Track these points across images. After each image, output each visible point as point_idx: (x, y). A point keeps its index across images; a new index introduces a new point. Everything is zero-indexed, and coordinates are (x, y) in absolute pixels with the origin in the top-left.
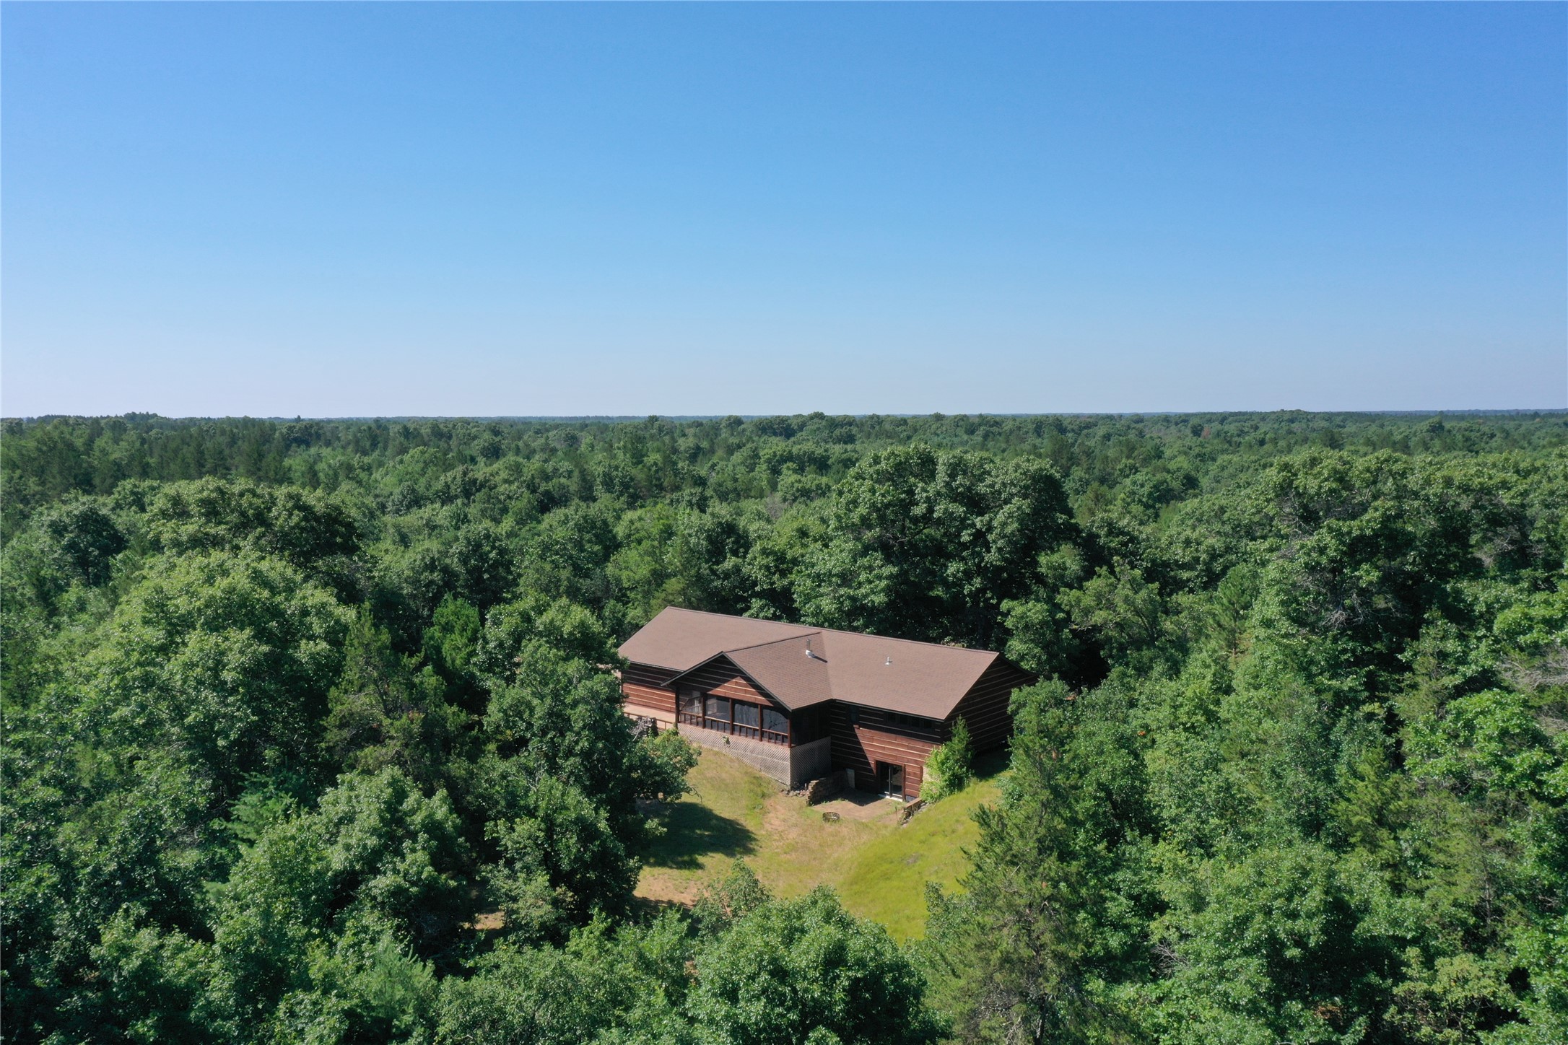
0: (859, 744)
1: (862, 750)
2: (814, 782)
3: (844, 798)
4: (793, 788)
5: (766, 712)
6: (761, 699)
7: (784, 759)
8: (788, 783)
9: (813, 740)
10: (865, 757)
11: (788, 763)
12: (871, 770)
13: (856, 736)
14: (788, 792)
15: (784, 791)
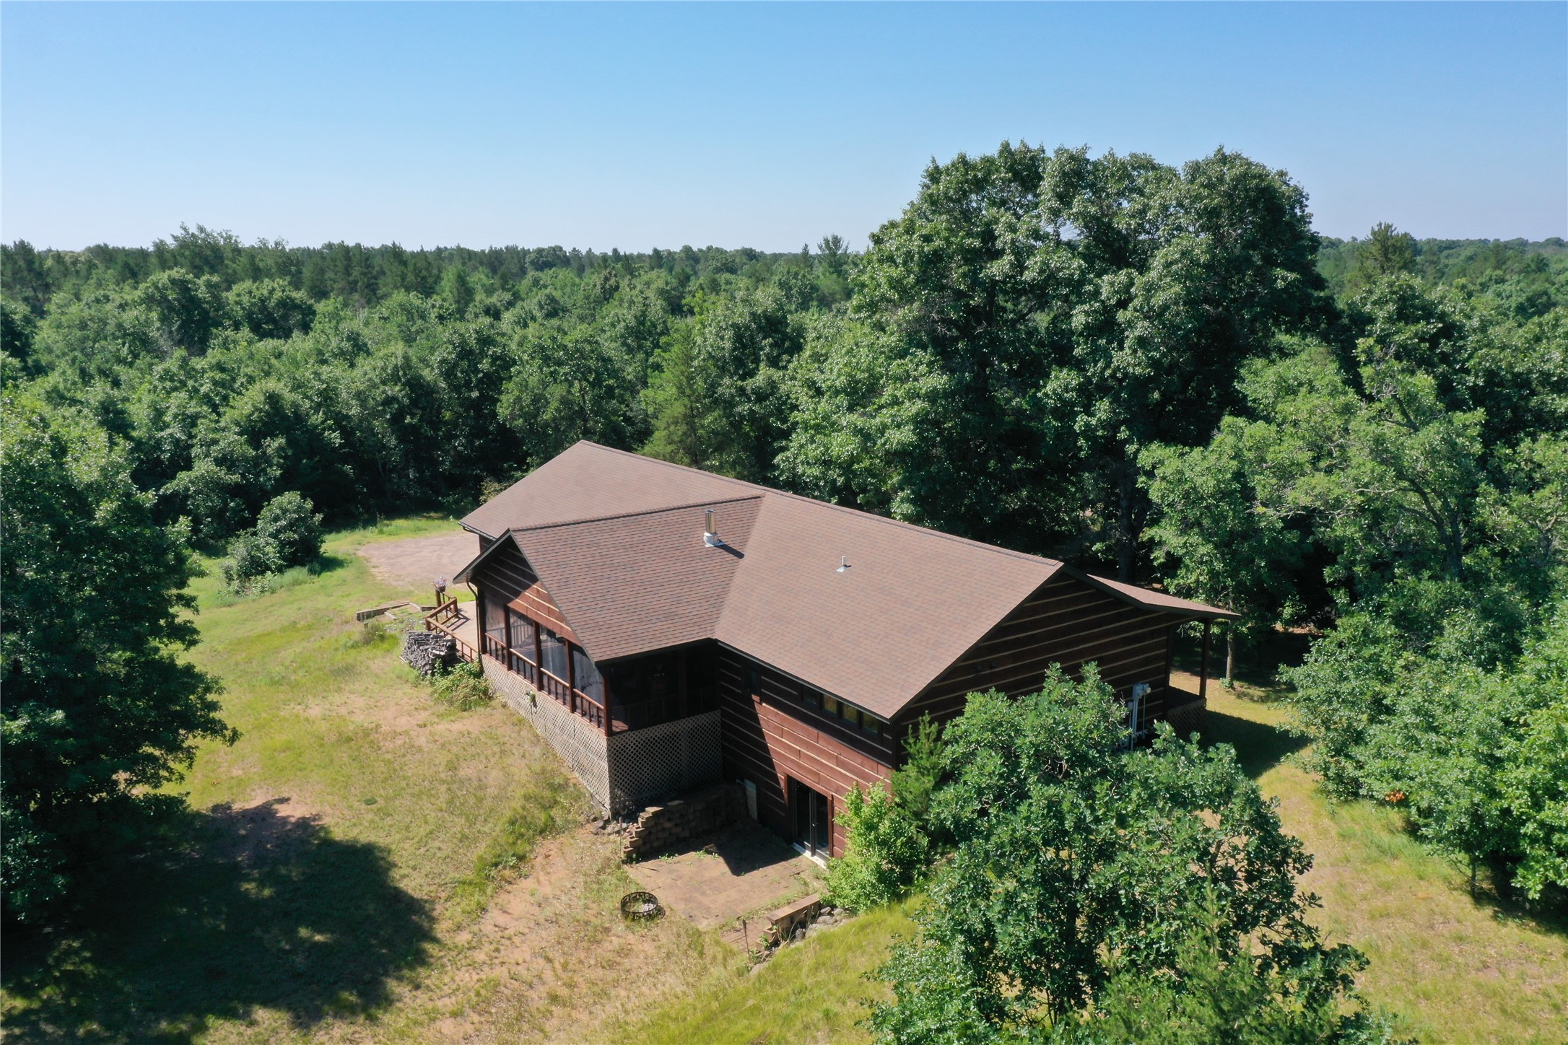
0: (761, 734)
1: (766, 748)
2: (651, 810)
4: (616, 815)
5: (576, 656)
6: (567, 630)
7: (598, 755)
8: (605, 804)
9: (673, 716)
10: (772, 764)
11: (605, 765)
12: (779, 793)
13: (755, 718)
14: (601, 824)
15: (595, 819)
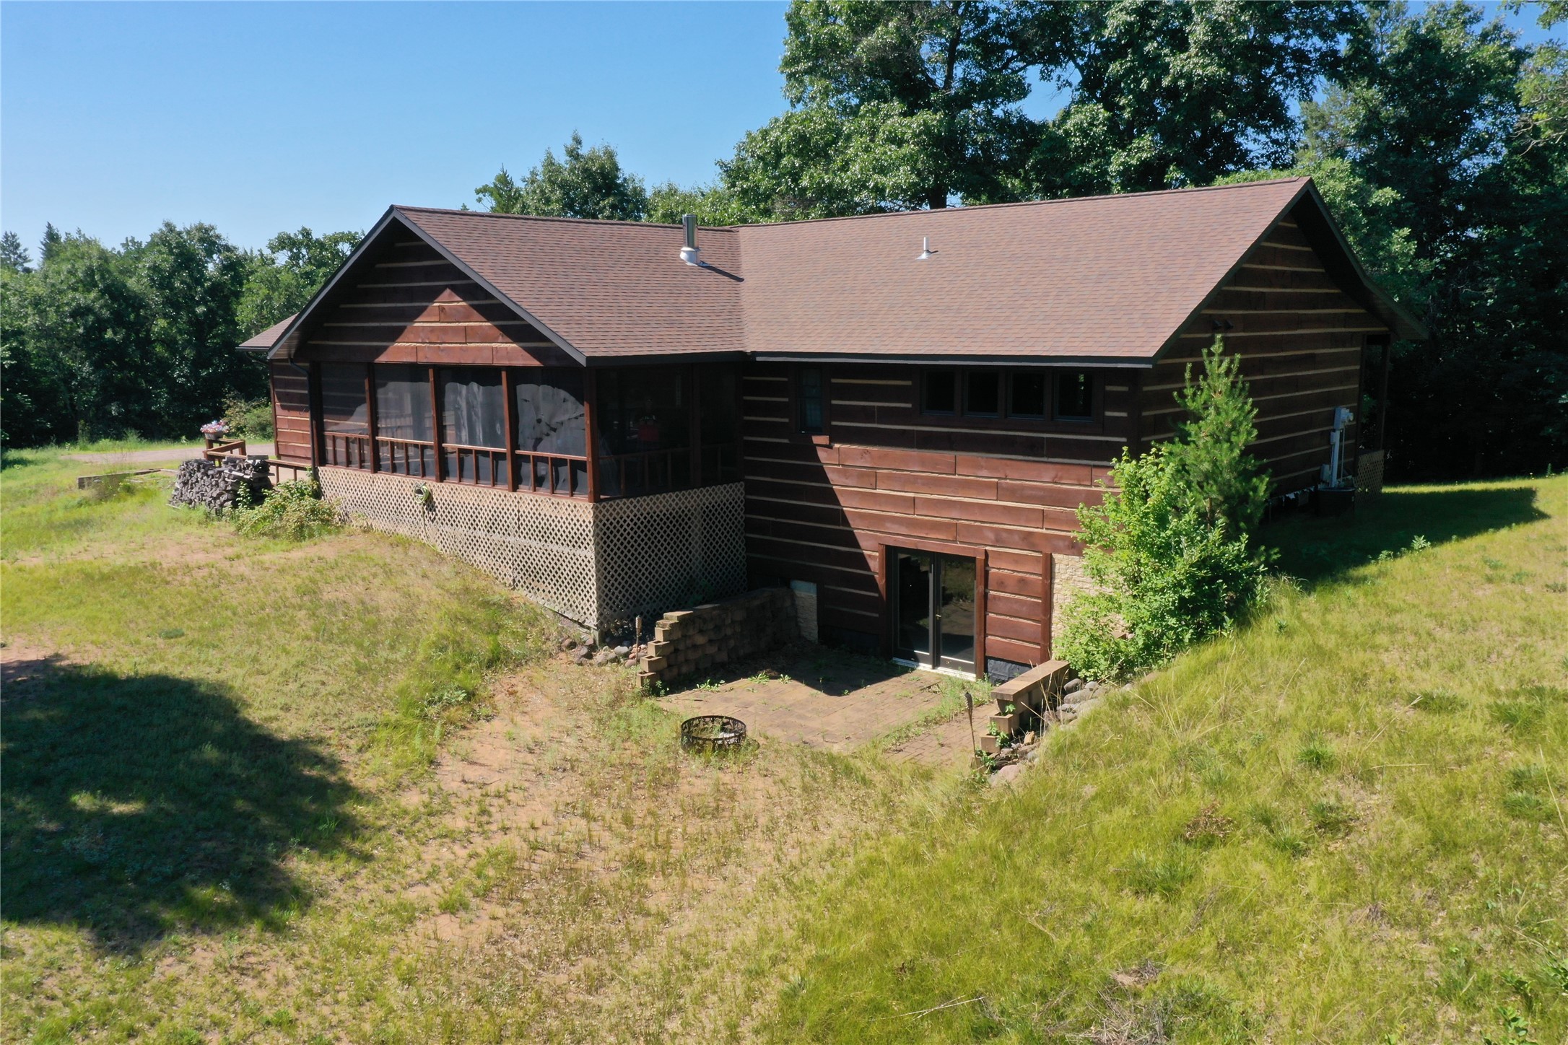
0: (831, 496)
1: (841, 517)
2: (672, 617)
3: (777, 670)
4: (608, 638)
5: (525, 390)
6: (510, 353)
7: (576, 542)
8: (592, 621)
9: (681, 482)
10: (851, 540)
11: (589, 553)
12: (870, 582)
13: (820, 474)
14: (584, 651)
15: (573, 645)
